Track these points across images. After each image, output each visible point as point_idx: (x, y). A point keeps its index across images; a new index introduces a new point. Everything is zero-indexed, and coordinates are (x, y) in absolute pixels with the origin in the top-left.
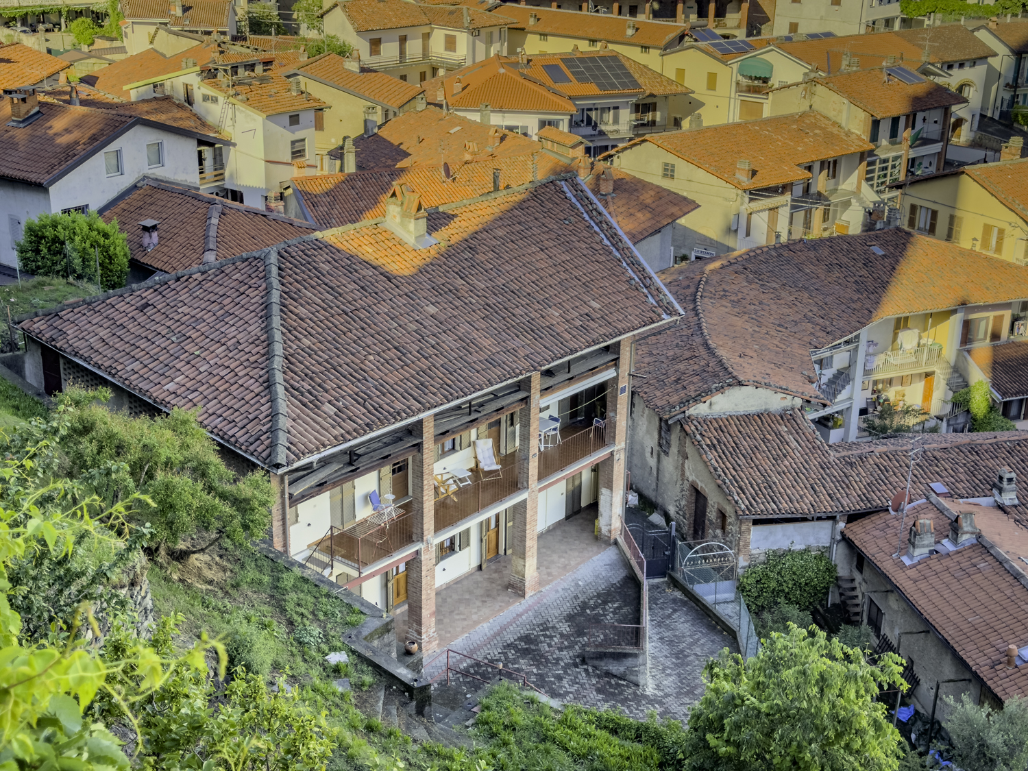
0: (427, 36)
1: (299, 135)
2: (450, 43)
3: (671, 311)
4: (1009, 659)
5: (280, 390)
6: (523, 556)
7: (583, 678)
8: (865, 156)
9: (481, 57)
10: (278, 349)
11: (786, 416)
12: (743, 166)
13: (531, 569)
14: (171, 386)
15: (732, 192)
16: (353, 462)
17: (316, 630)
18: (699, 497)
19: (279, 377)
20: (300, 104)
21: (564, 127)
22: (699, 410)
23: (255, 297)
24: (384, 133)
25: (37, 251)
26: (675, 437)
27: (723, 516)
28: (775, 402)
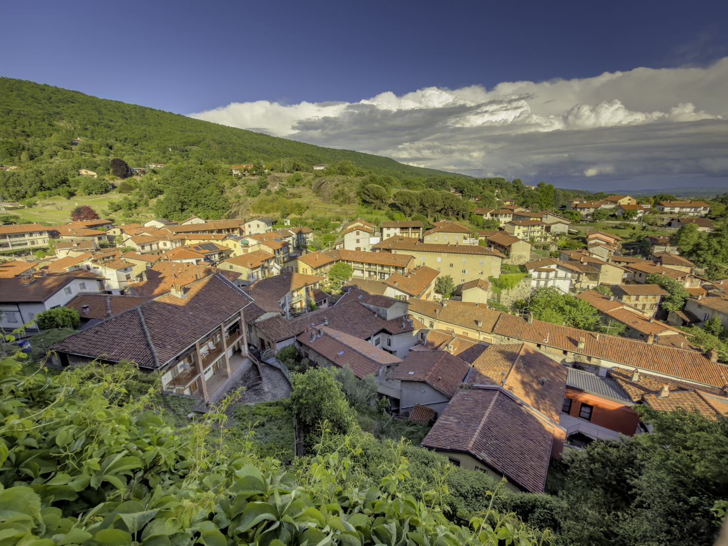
0: (158, 244)
1: (128, 273)
2: (165, 244)
3: (251, 300)
4: (338, 356)
5: (152, 346)
6: (226, 367)
7: (250, 393)
8: (274, 258)
9: (174, 247)
10: (148, 334)
11: (278, 317)
12: (249, 264)
13: (229, 370)
14: (113, 354)
15: (247, 270)
16: (178, 359)
17: (182, 410)
18: (262, 341)
19: (151, 342)
20: (127, 265)
21: (203, 260)
22: (258, 320)
23: (136, 322)
24: (152, 269)
25: (44, 322)
26: (253, 328)
27: (269, 343)
28: (274, 314)
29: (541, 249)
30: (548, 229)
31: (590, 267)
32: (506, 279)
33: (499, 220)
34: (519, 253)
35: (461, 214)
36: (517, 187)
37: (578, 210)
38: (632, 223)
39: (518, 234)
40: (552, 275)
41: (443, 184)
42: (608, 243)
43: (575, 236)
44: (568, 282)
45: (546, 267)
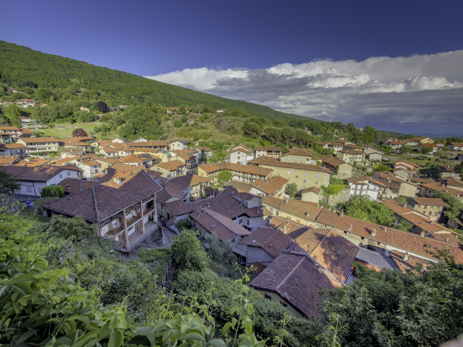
0: (118, 153)
1: (97, 169)
2: (122, 153)
3: (161, 189)
4: (212, 227)
5: (97, 210)
6: (142, 228)
7: (154, 244)
8: (185, 165)
9: (127, 155)
10: (96, 203)
11: (179, 201)
12: (169, 168)
13: (144, 229)
14: (75, 212)
15: (168, 171)
16: (112, 219)
18: (168, 214)
19: (96, 207)
20: (96, 164)
21: (142, 164)
22: (167, 202)
23: (91, 195)
24: (112, 167)
26: (164, 206)
27: (172, 216)
28: (178, 199)
29: (361, 170)
30: (367, 157)
31: (393, 184)
32: (333, 188)
33: (333, 150)
34: (344, 172)
35: (308, 144)
36: (350, 128)
37: (391, 145)
38: (428, 156)
39: (346, 159)
40: (365, 187)
41: (300, 125)
42: (409, 169)
43: (386, 163)
44: (376, 193)
45: (361, 182)
